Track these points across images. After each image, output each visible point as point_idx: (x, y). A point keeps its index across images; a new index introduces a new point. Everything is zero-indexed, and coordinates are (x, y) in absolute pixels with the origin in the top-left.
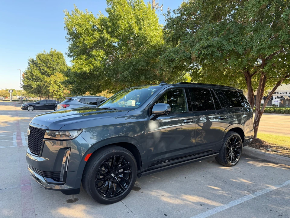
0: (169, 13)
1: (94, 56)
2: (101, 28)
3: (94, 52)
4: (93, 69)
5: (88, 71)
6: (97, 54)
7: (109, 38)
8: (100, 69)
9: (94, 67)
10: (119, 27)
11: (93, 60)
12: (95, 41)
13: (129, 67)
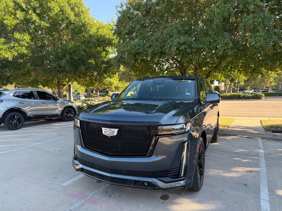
0: (122, 6)
1: (17, 40)
2: (26, 8)
3: (17, 35)
4: (16, 56)
5: (10, 59)
6: (21, 38)
7: (38, 21)
8: (27, 56)
9: (18, 53)
10: (50, 9)
11: (16, 44)
12: (18, 21)
13: (64, 56)
